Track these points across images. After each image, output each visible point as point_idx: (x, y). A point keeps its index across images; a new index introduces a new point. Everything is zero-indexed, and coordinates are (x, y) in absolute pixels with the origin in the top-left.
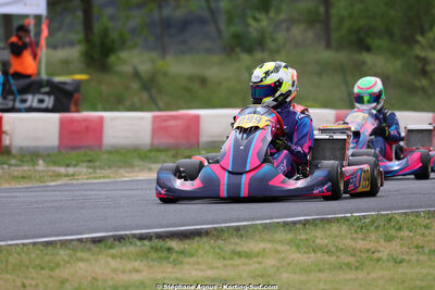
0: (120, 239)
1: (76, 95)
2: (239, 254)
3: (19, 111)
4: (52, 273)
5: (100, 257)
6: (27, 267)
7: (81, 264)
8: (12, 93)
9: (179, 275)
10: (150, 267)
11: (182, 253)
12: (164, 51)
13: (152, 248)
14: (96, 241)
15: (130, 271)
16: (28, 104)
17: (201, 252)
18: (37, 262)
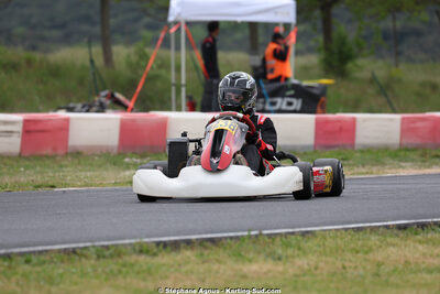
0: (423, 226)
1: (323, 99)
3: (269, 112)
4: (367, 257)
6: (343, 251)
7: (392, 249)
8: (263, 96)
14: (402, 228)
15: (438, 256)
16: (277, 107)
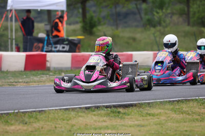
0: (98, 107)
1: (79, 45)
2: (150, 115)
3: (54, 52)
4: (68, 122)
5: (89, 115)
6: (57, 119)
7: (81, 118)
8: (51, 44)
9: (123, 123)
10: (110, 120)
11: (125, 114)
12: (117, 26)
13: (111, 111)
14: (87, 108)
15: (102, 121)
16: (58, 49)
17: (133, 113)
18: (62, 117)
